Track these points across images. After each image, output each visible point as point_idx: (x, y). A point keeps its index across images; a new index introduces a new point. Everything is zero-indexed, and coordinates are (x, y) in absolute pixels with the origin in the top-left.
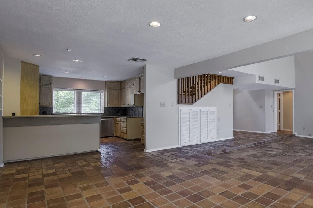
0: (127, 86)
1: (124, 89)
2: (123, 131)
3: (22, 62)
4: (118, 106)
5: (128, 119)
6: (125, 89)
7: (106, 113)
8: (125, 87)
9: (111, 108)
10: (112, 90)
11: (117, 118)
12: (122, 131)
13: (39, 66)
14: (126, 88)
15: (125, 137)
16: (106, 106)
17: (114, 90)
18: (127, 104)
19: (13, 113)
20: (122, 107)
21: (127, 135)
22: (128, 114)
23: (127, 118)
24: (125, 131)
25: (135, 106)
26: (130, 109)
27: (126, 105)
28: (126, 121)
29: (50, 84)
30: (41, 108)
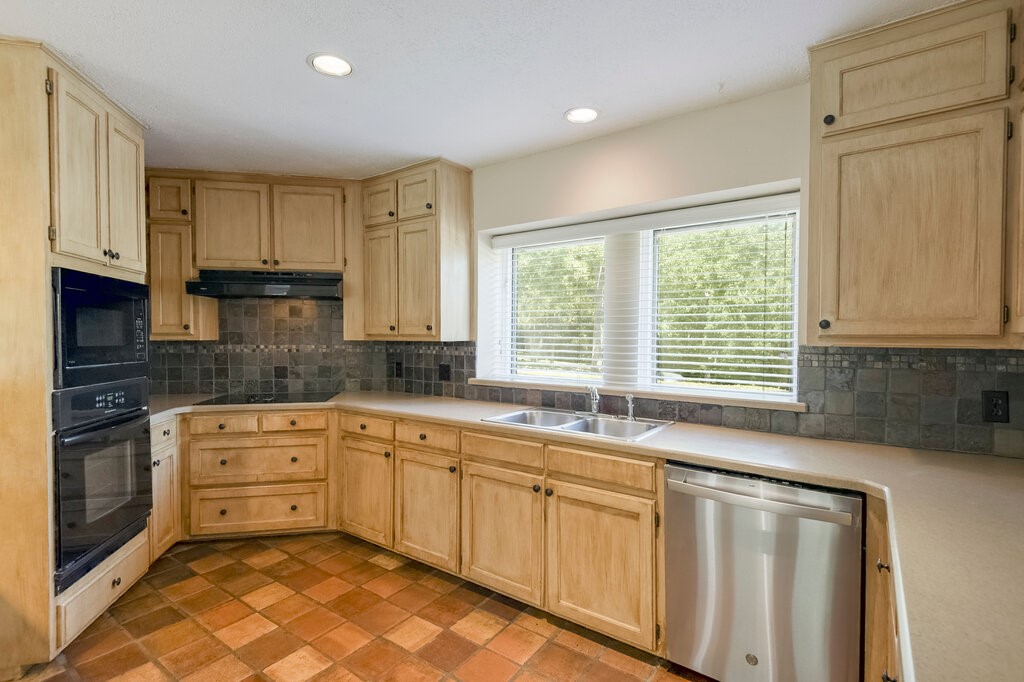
29: (429, 206)
30: (437, 348)
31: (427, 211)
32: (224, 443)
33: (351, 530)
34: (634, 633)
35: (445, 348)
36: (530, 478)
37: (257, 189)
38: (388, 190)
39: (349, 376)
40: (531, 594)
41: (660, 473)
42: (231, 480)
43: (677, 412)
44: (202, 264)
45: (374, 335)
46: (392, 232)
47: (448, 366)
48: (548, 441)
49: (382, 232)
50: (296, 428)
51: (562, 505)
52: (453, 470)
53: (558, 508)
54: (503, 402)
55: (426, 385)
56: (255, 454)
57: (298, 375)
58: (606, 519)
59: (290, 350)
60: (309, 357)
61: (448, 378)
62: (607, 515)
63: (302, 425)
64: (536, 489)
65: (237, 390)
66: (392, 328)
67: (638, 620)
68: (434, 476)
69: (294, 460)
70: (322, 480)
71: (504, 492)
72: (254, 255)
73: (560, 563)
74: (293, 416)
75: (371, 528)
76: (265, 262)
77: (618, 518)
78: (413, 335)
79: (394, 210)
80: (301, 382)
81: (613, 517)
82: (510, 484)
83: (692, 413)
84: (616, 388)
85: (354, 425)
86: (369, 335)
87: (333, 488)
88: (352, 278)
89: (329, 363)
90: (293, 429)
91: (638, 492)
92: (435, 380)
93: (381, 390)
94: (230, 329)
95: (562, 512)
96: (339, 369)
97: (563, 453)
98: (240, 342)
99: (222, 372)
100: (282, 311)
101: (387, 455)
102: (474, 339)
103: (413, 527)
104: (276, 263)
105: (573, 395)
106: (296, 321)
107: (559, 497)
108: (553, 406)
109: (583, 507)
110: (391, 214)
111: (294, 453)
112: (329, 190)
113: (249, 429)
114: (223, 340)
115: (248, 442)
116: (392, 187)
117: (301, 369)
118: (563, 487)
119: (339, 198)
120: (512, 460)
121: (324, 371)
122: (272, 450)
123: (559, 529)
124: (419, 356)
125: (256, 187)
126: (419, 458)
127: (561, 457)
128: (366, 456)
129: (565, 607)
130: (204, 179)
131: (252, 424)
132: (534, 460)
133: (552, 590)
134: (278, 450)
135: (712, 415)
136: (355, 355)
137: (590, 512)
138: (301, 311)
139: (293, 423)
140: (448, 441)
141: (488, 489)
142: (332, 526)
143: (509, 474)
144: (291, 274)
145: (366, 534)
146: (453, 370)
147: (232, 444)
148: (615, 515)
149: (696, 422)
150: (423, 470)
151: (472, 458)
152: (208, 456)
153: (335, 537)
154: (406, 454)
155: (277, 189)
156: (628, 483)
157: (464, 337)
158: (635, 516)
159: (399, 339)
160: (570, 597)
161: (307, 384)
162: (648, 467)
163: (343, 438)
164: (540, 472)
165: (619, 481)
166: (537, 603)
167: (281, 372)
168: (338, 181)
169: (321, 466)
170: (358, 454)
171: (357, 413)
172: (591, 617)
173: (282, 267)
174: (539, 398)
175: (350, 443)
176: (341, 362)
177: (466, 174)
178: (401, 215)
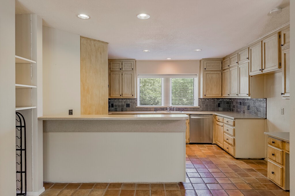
0: (234, 64)
1: (228, 70)
2: (227, 141)
3: (81, 37)
4: (219, 96)
5: (236, 121)
6: (231, 69)
7: (200, 106)
8: (230, 66)
9: (208, 99)
10: (209, 72)
11: (216, 115)
12: (226, 139)
13: (108, 43)
14: (232, 67)
15: (231, 151)
16: (202, 97)
17: (212, 72)
18: (235, 94)
19: (70, 111)
20: (224, 99)
21: (234, 150)
22: (235, 109)
23: (235, 119)
24: (231, 142)
25: (250, 98)
26: (239, 101)
27: (233, 96)
28: (234, 125)
30: (125, 100)
31: (132, 70)
35: (128, 100)
46: (120, 74)
47: (129, 104)
49: (117, 73)
55: (122, 109)
61: (129, 107)
66: (121, 95)
78: (127, 97)
86: (112, 97)
92: (125, 107)
110: (120, 69)
116: (121, 63)
124: (119, 102)
135: (187, 109)
159: (122, 98)
174: (154, 109)
178: (123, 69)
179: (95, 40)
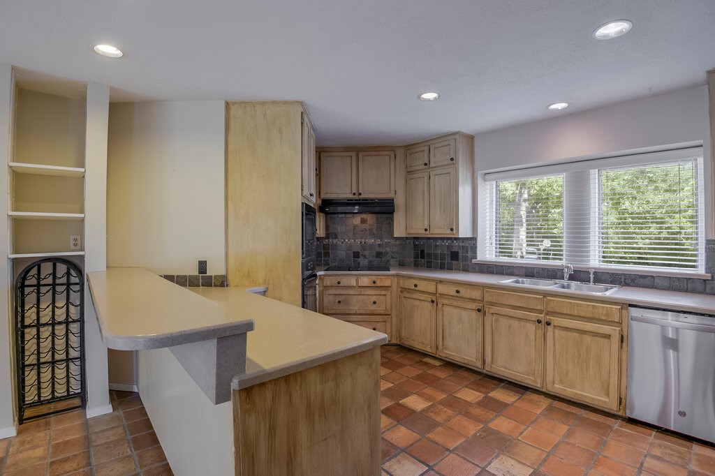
13: (299, 102)
29: (452, 159)
30: (449, 241)
31: (450, 162)
32: (339, 291)
33: (407, 343)
34: (605, 402)
35: (455, 242)
36: (534, 316)
37: (350, 155)
38: (423, 151)
39: (393, 257)
40: (535, 381)
41: (624, 311)
42: (343, 312)
43: (622, 280)
44: (323, 196)
45: (413, 234)
46: (426, 175)
47: (458, 252)
48: (546, 294)
49: (420, 175)
50: (376, 285)
51: (557, 331)
52: (479, 310)
53: (554, 333)
54: (497, 274)
55: (441, 263)
56: (355, 298)
57: (365, 256)
58: (587, 338)
59: (361, 243)
60: (371, 247)
61: (457, 259)
62: (588, 337)
63: (378, 283)
64: (539, 322)
65: (334, 264)
66: (426, 230)
67: (608, 395)
68: (465, 314)
69: (375, 303)
70: (389, 315)
71: (515, 323)
72: (349, 191)
73: (554, 365)
74: (374, 278)
75: (422, 343)
76: (354, 194)
77: (595, 338)
78: (438, 234)
79: (427, 161)
80: (367, 260)
81: (591, 337)
82: (520, 319)
83: (633, 281)
84: (580, 266)
85: (410, 284)
86: (409, 234)
87: (394, 320)
88: (399, 201)
89: (382, 250)
90: (374, 286)
91: (611, 323)
92: (447, 260)
93: (410, 266)
94: (331, 231)
95: (557, 335)
96: (387, 253)
97: (557, 301)
98: (336, 238)
99: (327, 254)
100: (357, 220)
101: (433, 302)
102: (475, 236)
103: (450, 343)
104: (360, 194)
105: (548, 270)
106: (364, 226)
107: (555, 326)
108: (533, 277)
109: (571, 331)
110: (426, 164)
111: (374, 299)
112: (387, 153)
113: (352, 285)
114: (327, 237)
115: (352, 292)
116: (426, 149)
117: (367, 253)
118: (557, 321)
119: (393, 156)
120: (521, 306)
121: (379, 255)
122: (363, 297)
123: (554, 344)
124: (436, 246)
125: (350, 154)
126: (455, 303)
127: (556, 304)
128: (417, 303)
129: (558, 388)
130: (324, 151)
131: (353, 282)
132: (537, 306)
133: (549, 378)
134: (366, 297)
135: (647, 281)
136: (396, 245)
137: (576, 335)
138: (366, 220)
139: (374, 282)
140: (476, 294)
141: (503, 322)
142: (394, 341)
143: (520, 313)
144: (367, 200)
145: (417, 345)
146: (460, 255)
147: (344, 292)
148: (593, 336)
149: (637, 286)
150: (457, 311)
151: (492, 304)
152: (331, 298)
153: (396, 347)
154: (446, 301)
155: (361, 154)
156: (603, 318)
157: (469, 235)
158: (608, 337)
159: (430, 236)
160: (561, 382)
161: (370, 262)
162: (617, 309)
163: (402, 292)
164: (540, 312)
165: (597, 317)
166: (538, 385)
167: (356, 255)
168: (392, 147)
169: (389, 307)
170: (412, 301)
171: (410, 277)
172: (576, 394)
173: (363, 196)
174: (523, 271)
175: (406, 294)
176: (388, 249)
177: (471, 138)
178: (432, 165)
179: (264, 103)
